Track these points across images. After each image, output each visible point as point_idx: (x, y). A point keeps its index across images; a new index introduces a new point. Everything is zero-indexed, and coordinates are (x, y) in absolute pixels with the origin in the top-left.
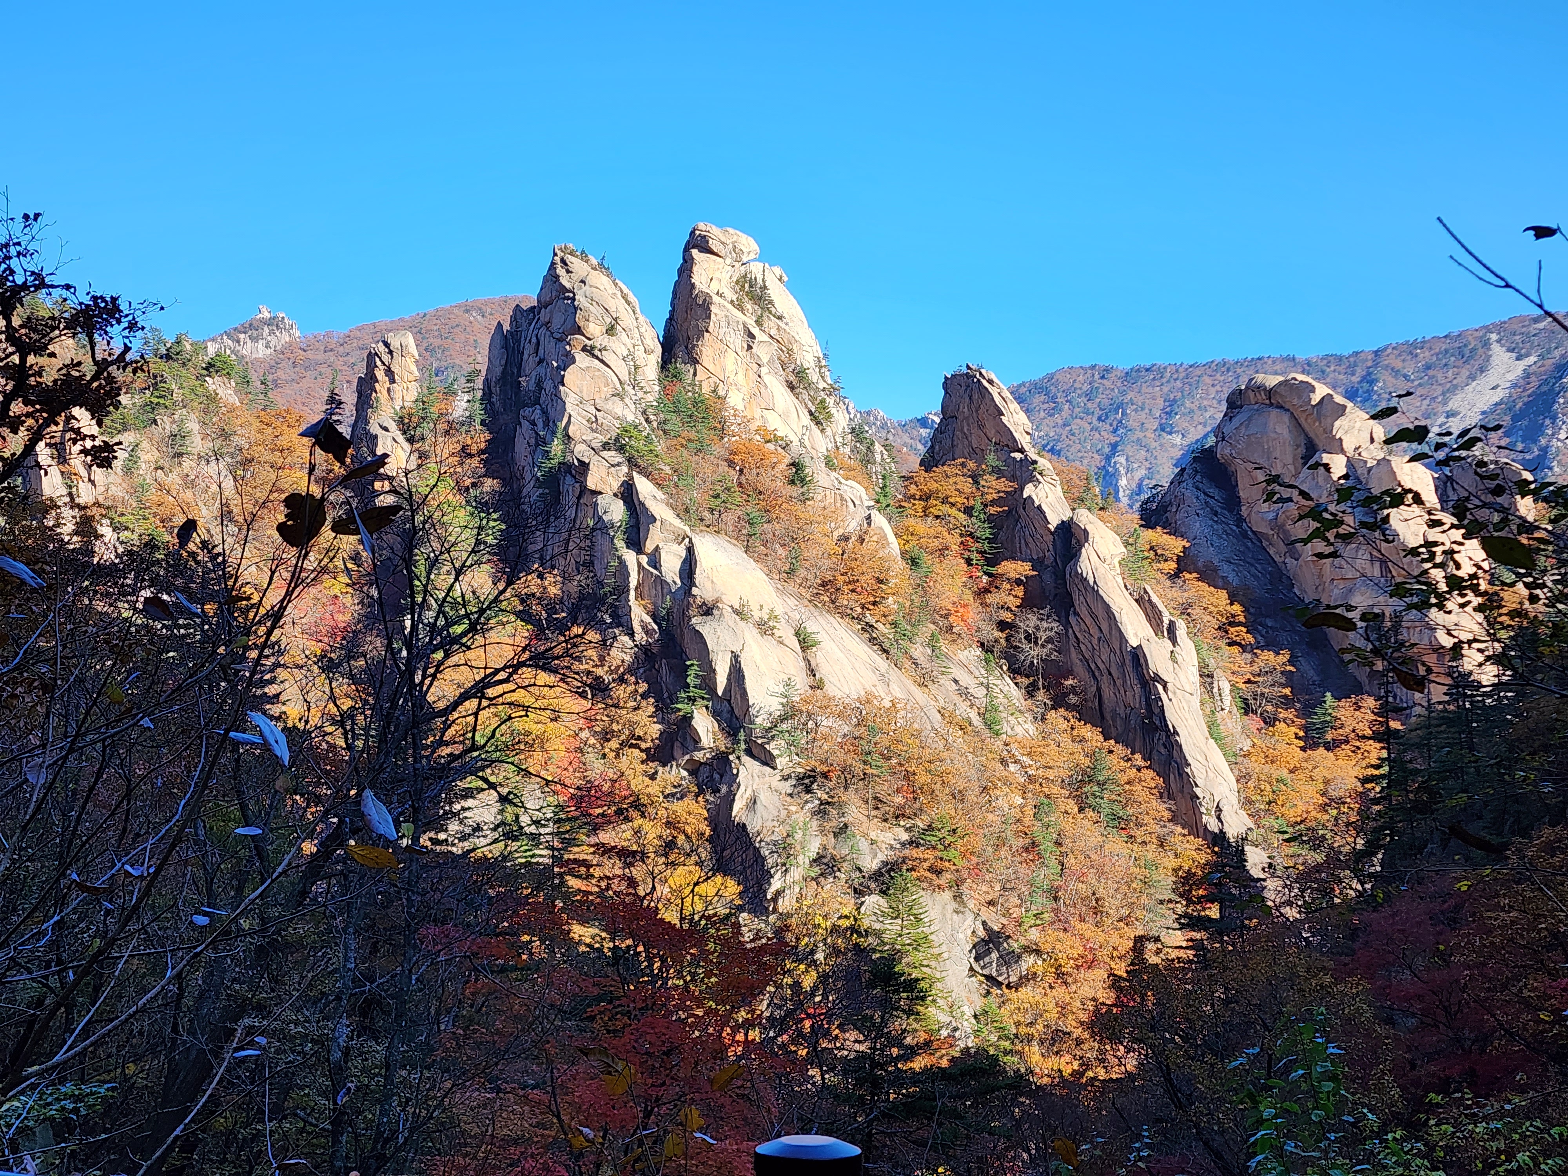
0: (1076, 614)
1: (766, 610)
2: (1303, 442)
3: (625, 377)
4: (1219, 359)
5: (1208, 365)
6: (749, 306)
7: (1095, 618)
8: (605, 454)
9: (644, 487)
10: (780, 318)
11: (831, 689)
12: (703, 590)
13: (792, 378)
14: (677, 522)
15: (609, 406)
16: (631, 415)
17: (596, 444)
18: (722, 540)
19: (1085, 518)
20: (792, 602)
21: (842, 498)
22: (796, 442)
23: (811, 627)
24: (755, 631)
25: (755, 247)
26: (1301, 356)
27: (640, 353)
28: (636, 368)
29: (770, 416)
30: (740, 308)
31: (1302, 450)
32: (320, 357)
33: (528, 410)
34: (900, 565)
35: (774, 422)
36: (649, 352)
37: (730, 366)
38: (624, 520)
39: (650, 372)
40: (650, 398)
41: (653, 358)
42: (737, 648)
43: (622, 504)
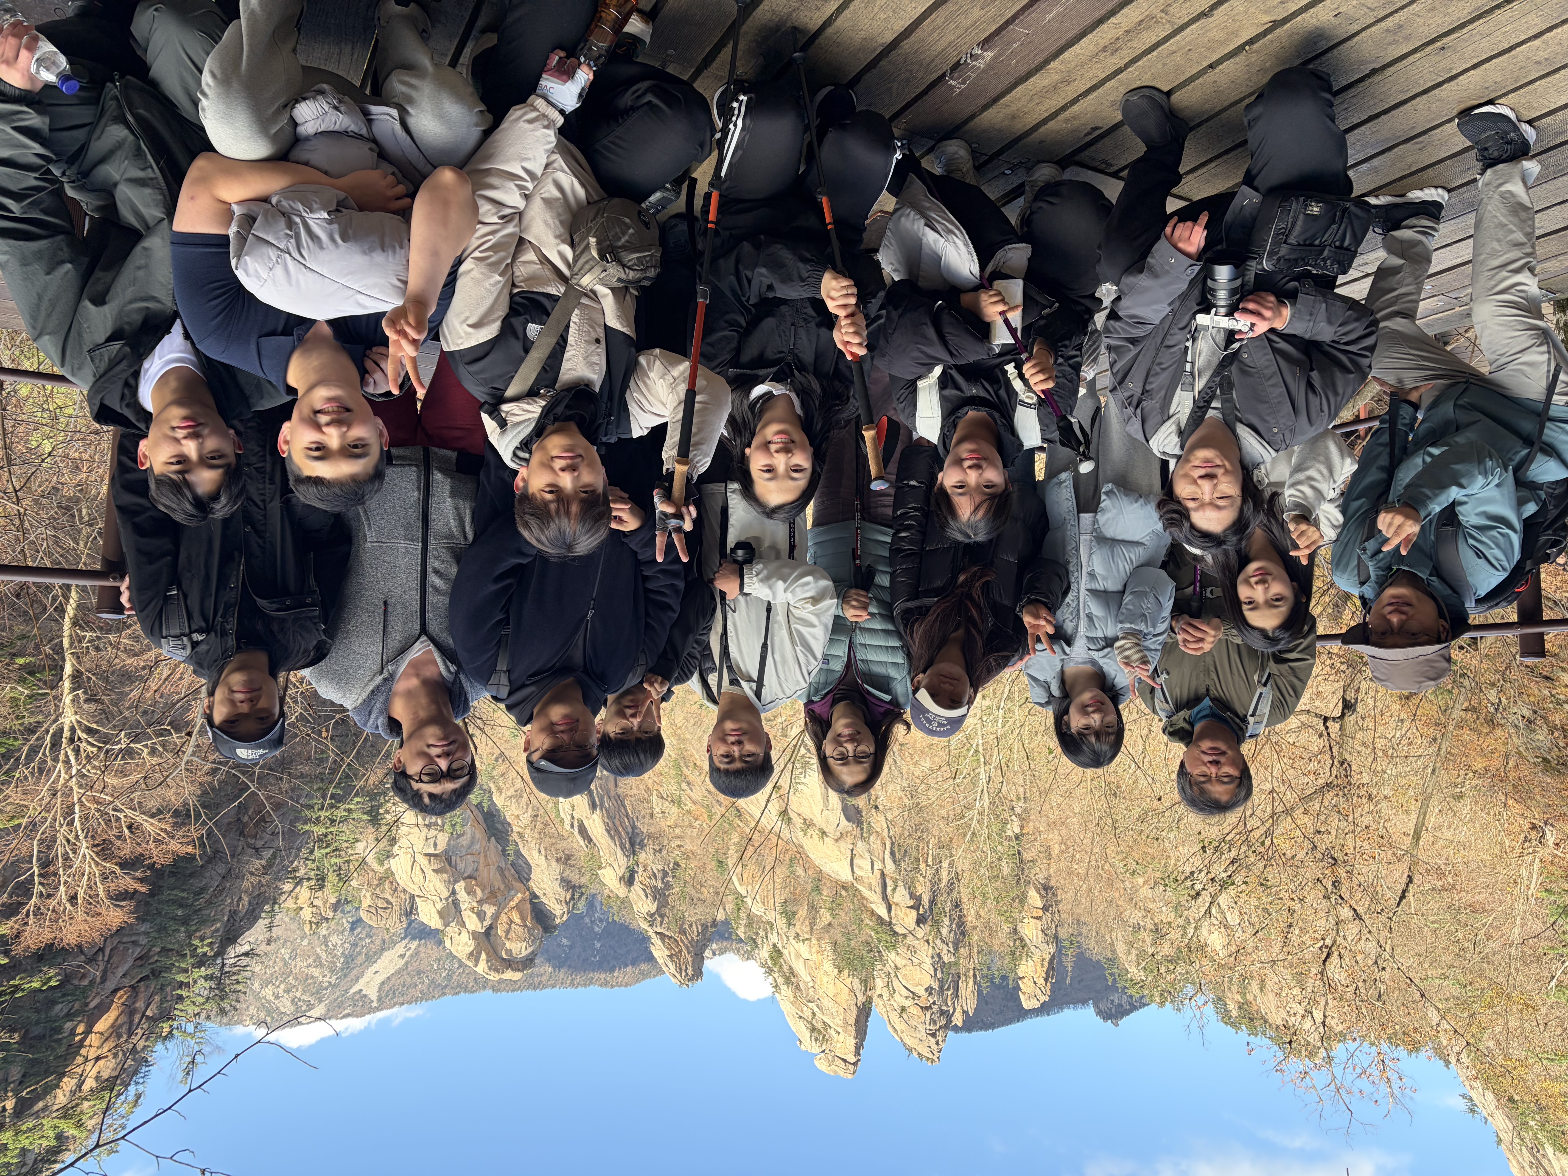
0: (628, 833)
1: (809, 835)
2: (491, 938)
3: (895, 980)
4: (538, 991)
5: (545, 987)
6: (819, 1025)
7: (617, 831)
8: (904, 931)
9: (882, 911)
10: (800, 1017)
12: (845, 846)
13: (794, 980)
14: (860, 888)
15: (904, 962)
16: (892, 955)
17: (910, 938)
18: (835, 877)
19: (621, 891)
20: (794, 840)
22: (791, 938)
24: (815, 822)
25: (816, 1063)
26: (489, 992)
27: (886, 995)
28: (888, 986)
29: (807, 955)
30: (825, 1024)
31: (492, 932)
32: (1080, 995)
35: (804, 951)
36: (880, 996)
37: (831, 986)
38: (894, 890)
39: (879, 983)
40: (879, 967)
41: (878, 992)
42: (826, 812)
43: (895, 900)
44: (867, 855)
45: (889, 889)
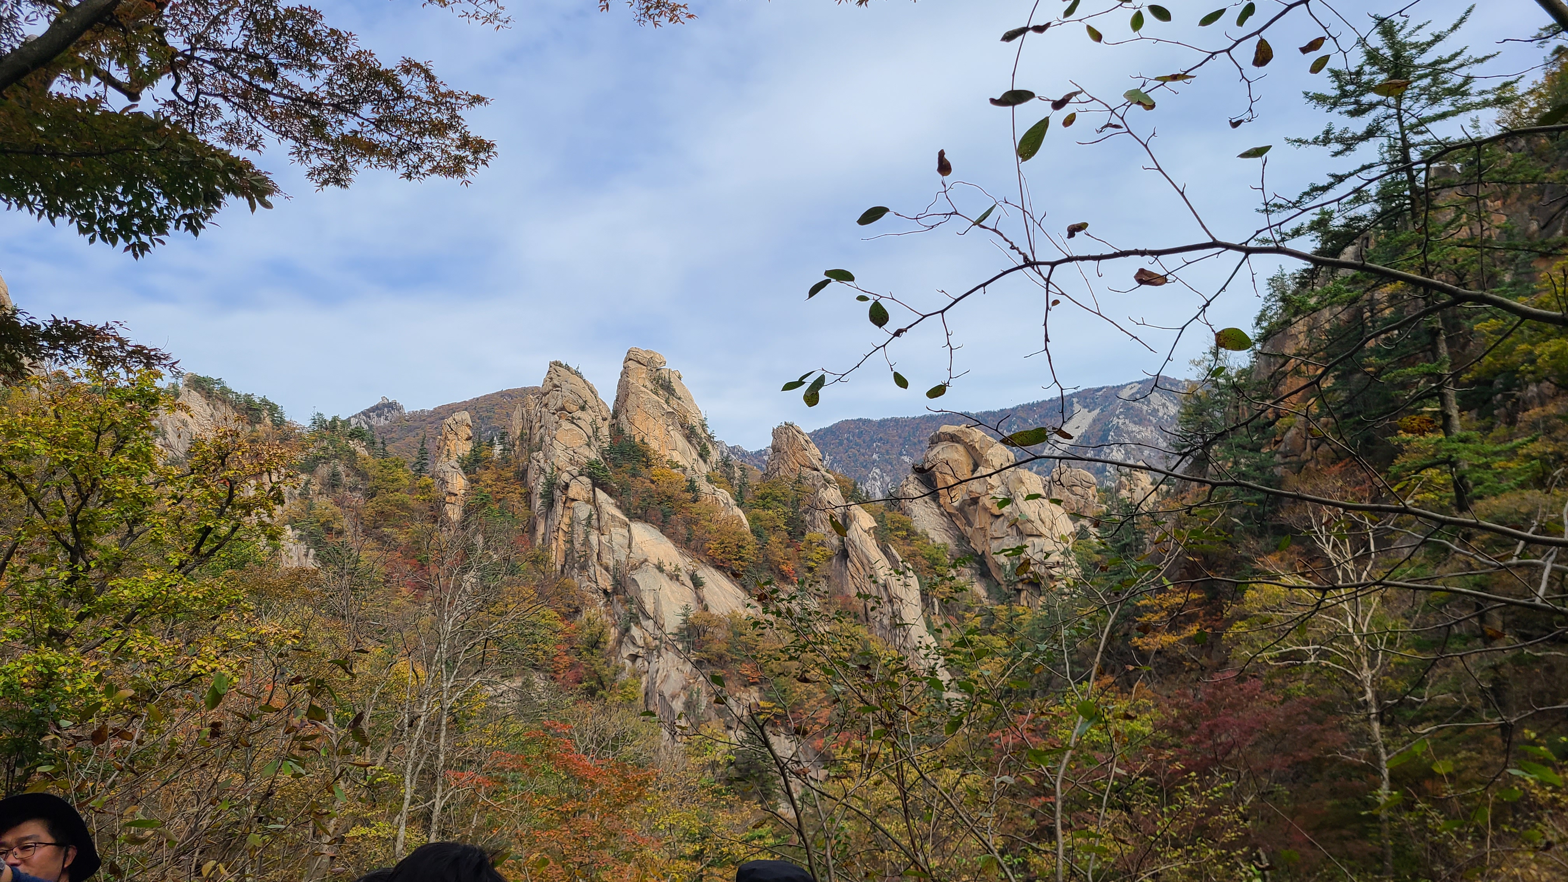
0: (852, 562)
1: (673, 565)
2: (973, 462)
3: (591, 434)
6: (662, 392)
7: (861, 563)
8: (580, 478)
9: (602, 496)
10: (680, 399)
11: (713, 610)
12: (637, 556)
13: (687, 432)
14: (623, 517)
15: (581, 450)
16: (593, 456)
17: (575, 473)
18: (648, 526)
20: (688, 560)
21: (716, 499)
22: (689, 469)
23: (699, 574)
24: (667, 579)
27: (599, 420)
28: (597, 428)
29: (674, 453)
30: (656, 394)
31: (973, 467)
32: (417, 424)
33: (535, 454)
34: (751, 538)
35: (677, 457)
36: (604, 419)
37: (651, 426)
38: (590, 516)
39: (605, 431)
40: (605, 445)
41: (607, 423)
42: (657, 587)
43: (589, 506)
44: (616, 548)
45: (595, 517)
